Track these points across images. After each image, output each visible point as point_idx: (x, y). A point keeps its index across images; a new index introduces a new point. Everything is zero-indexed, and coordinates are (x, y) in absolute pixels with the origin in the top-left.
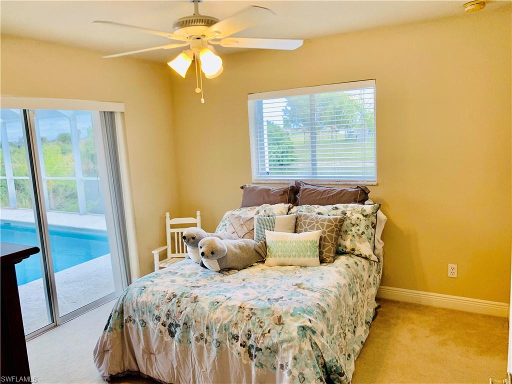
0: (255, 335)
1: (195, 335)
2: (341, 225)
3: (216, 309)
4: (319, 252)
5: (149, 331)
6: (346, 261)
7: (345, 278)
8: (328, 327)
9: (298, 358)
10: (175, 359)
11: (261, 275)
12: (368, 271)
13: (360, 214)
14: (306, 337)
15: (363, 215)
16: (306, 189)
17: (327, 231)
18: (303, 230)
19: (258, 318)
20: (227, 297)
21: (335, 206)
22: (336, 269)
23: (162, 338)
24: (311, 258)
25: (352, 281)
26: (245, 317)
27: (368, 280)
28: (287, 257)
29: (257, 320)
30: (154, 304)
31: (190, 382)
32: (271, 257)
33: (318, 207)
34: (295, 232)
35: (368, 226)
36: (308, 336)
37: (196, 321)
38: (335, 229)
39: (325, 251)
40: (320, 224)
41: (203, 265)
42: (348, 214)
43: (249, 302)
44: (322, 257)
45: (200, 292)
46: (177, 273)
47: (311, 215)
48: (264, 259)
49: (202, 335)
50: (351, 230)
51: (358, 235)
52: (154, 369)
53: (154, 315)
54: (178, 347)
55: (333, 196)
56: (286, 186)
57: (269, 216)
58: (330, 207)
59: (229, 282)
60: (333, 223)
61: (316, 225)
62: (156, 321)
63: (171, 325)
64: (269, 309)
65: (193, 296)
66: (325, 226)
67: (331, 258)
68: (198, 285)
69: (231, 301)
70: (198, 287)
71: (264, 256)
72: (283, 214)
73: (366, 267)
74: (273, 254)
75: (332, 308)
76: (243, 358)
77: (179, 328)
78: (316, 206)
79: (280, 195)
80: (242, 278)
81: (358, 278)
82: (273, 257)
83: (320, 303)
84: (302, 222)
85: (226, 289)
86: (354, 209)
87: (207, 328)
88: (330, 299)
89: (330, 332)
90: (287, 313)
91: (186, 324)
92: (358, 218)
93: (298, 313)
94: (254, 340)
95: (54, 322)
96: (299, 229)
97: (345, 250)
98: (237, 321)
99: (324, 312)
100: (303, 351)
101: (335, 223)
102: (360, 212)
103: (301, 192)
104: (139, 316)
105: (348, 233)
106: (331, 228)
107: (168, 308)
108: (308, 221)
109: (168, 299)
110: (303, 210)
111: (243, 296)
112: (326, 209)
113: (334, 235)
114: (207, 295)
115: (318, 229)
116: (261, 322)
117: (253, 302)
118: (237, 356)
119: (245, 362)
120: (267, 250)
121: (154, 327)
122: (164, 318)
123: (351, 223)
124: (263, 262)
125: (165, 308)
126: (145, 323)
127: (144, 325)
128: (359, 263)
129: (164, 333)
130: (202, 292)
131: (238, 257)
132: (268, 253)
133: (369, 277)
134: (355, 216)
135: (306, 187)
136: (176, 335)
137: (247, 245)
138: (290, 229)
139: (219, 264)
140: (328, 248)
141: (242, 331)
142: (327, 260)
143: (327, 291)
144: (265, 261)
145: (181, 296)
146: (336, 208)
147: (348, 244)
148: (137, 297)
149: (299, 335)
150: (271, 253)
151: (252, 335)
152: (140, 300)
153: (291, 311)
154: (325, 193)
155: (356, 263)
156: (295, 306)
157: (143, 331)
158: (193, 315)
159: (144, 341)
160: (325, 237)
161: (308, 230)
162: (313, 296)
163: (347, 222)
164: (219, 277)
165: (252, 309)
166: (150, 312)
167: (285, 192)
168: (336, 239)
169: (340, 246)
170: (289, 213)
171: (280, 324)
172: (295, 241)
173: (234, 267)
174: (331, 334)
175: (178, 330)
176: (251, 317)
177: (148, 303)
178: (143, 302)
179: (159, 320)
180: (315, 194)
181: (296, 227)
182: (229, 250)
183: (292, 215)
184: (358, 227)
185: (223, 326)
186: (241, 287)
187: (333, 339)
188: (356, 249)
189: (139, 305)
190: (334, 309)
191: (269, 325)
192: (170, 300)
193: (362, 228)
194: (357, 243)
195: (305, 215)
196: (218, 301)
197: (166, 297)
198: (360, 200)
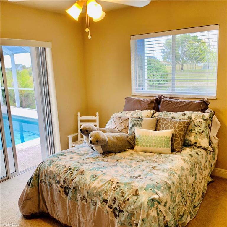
0: (119, 201)
1: (80, 196)
2: (188, 127)
3: (94, 180)
4: (171, 145)
5: (53, 190)
6: (190, 152)
7: (187, 163)
8: (171, 198)
9: (145, 221)
10: (68, 210)
11: (129, 158)
12: (206, 158)
13: (202, 118)
14: (154, 206)
15: (203, 119)
16: (165, 101)
17: (177, 130)
18: (161, 128)
19: (121, 190)
20: (103, 173)
21: (183, 113)
22: (182, 158)
23: (60, 195)
24: (165, 148)
25: (193, 166)
26: (113, 188)
27: (205, 164)
28: (149, 147)
29: (121, 191)
30: (57, 173)
31: (77, 226)
32: (138, 146)
33: (172, 113)
34: (156, 130)
35: (206, 127)
36: (156, 206)
37: (80, 187)
38: (184, 129)
39: (175, 144)
40: (173, 125)
41: (93, 149)
42: (193, 119)
43: (117, 177)
44: (173, 148)
45: (86, 167)
46: (76, 153)
47: (167, 119)
48: (133, 146)
49: (84, 197)
50: (195, 130)
51: (199, 133)
52: (56, 214)
53: (56, 180)
54: (70, 202)
55: (183, 106)
56: (152, 98)
57: (139, 118)
58: (181, 113)
59: (107, 161)
60: (182, 125)
61: (170, 125)
62: (57, 184)
63: (66, 188)
64: (129, 184)
65: (82, 170)
66: (176, 127)
67: (179, 149)
68: (87, 162)
69: (105, 176)
70: (86, 163)
71: (133, 145)
72: (149, 117)
73: (204, 156)
74: (139, 144)
75: (176, 184)
76: (110, 216)
77: (70, 190)
78: (171, 113)
79: (148, 104)
80: (116, 159)
81: (198, 164)
82: (139, 146)
83: (167, 181)
84: (160, 123)
85: (104, 166)
86: (197, 115)
87: (88, 193)
88: (175, 178)
89: (173, 201)
90: (141, 188)
91: (75, 189)
92: (200, 122)
93: (150, 188)
94: (118, 205)
95: (7, 176)
96: (158, 128)
97: (190, 143)
98: (107, 190)
99: (170, 188)
100: (149, 217)
101: (183, 125)
102: (202, 117)
103: (161, 103)
104: (48, 180)
105: (193, 131)
106: (180, 128)
107: (65, 177)
108: (165, 122)
109: (65, 171)
110: (162, 115)
111: (114, 172)
112: (177, 115)
113: (182, 133)
114: (90, 170)
115: (171, 128)
116: (123, 193)
117: (119, 178)
118: (106, 213)
119: (111, 218)
120: (136, 140)
121: (56, 188)
122: (62, 183)
123: (195, 125)
124: (133, 148)
125: (63, 177)
126: (51, 184)
127: (50, 186)
128: (199, 153)
129: (61, 192)
130: (88, 167)
131: (115, 145)
132: (136, 143)
133: (206, 162)
134: (198, 120)
135: (165, 99)
136: (69, 195)
137: (122, 137)
138: (152, 128)
139: (102, 149)
140: (177, 142)
141: (110, 197)
142: (176, 150)
143: (174, 172)
144: (134, 148)
145: (74, 170)
146: (185, 114)
147: (192, 139)
148: (48, 167)
149: (148, 204)
150: (138, 143)
151: (117, 201)
152: (49, 169)
153: (145, 187)
154: (177, 104)
155: (197, 153)
156: (148, 183)
157: (50, 189)
158: (79, 183)
159: (51, 196)
160: (176, 134)
161: (165, 129)
162: (163, 175)
163: (192, 124)
164: (101, 157)
165: (118, 183)
166: (54, 178)
167: (152, 102)
168: (184, 136)
169: (187, 140)
170: (153, 116)
171: (136, 195)
172: (155, 136)
173: (112, 151)
174: (174, 203)
175: (70, 191)
176: (117, 188)
177: (54, 172)
178: (50, 171)
179: (59, 184)
180: (171, 104)
181: (157, 126)
182: (109, 140)
183: (155, 118)
184: (200, 128)
185: (98, 193)
186: (114, 166)
187: (175, 206)
188: (198, 143)
189: (48, 172)
190: (177, 185)
191: (128, 195)
192: (67, 171)
193: (202, 129)
194: (198, 139)
195: (163, 118)
196: (97, 175)
197: (65, 169)
198: (202, 109)
